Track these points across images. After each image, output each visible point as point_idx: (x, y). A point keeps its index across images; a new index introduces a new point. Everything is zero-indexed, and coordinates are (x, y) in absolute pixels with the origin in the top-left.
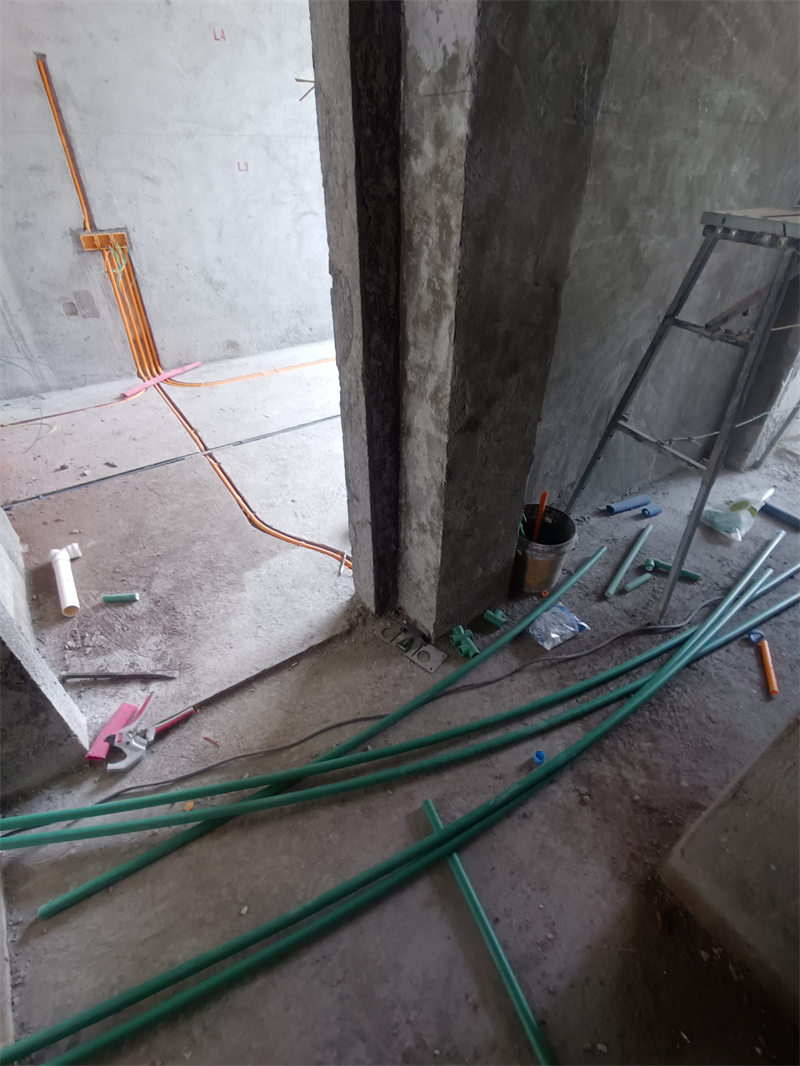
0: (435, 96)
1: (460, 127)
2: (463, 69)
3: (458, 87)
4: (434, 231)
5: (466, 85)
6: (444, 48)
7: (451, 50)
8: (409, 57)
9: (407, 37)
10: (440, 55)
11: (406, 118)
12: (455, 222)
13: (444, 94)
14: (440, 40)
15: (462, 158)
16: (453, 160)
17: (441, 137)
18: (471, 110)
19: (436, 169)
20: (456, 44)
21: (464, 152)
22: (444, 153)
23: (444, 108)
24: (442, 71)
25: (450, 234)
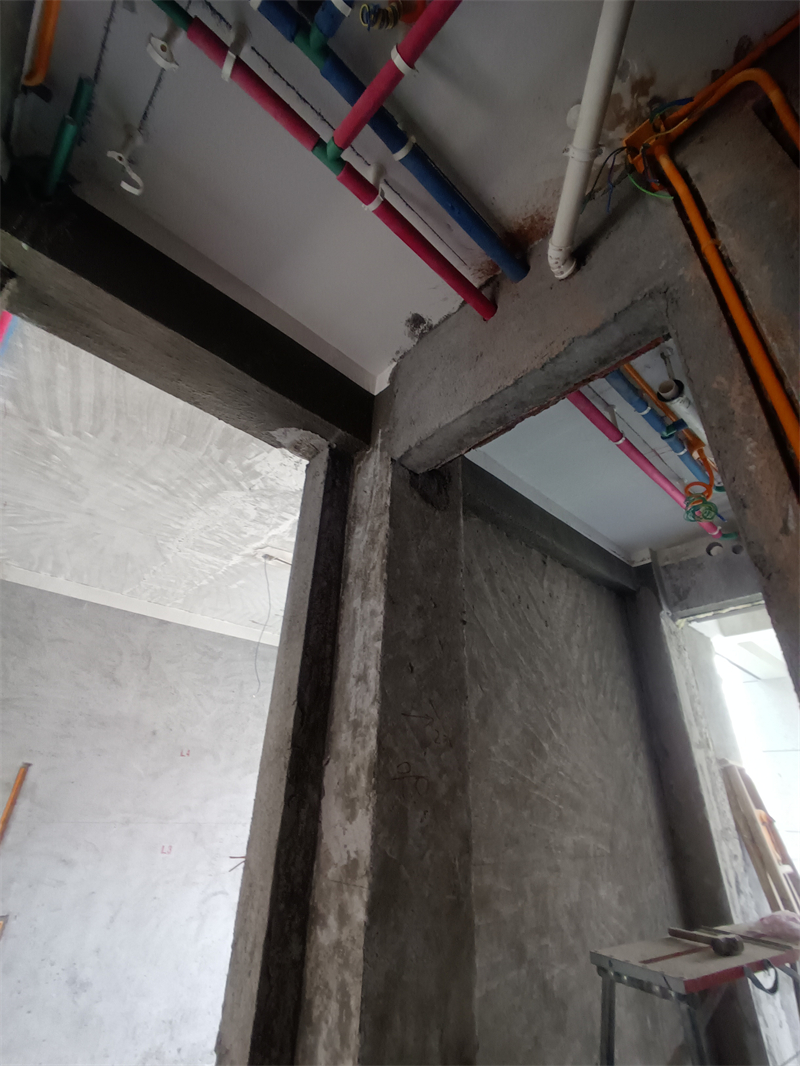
0: (340, 883)
1: (360, 915)
2: (361, 871)
3: (359, 882)
4: (334, 1007)
5: (364, 883)
6: (348, 852)
7: (353, 855)
8: (322, 850)
9: (322, 837)
10: (345, 856)
11: (316, 892)
12: (355, 1003)
13: (347, 884)
14: (345, 846)
15: (361, 940)
16: (353, 941)
17: (343, 918)
18: (368, 903)
19: (338, 945)
20: (356, 852)
21: (363, 935)
22: (346, 931)
23: (346, 894)
24: (346, 866)
25: (349, 1015)
